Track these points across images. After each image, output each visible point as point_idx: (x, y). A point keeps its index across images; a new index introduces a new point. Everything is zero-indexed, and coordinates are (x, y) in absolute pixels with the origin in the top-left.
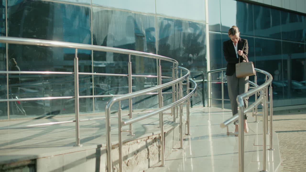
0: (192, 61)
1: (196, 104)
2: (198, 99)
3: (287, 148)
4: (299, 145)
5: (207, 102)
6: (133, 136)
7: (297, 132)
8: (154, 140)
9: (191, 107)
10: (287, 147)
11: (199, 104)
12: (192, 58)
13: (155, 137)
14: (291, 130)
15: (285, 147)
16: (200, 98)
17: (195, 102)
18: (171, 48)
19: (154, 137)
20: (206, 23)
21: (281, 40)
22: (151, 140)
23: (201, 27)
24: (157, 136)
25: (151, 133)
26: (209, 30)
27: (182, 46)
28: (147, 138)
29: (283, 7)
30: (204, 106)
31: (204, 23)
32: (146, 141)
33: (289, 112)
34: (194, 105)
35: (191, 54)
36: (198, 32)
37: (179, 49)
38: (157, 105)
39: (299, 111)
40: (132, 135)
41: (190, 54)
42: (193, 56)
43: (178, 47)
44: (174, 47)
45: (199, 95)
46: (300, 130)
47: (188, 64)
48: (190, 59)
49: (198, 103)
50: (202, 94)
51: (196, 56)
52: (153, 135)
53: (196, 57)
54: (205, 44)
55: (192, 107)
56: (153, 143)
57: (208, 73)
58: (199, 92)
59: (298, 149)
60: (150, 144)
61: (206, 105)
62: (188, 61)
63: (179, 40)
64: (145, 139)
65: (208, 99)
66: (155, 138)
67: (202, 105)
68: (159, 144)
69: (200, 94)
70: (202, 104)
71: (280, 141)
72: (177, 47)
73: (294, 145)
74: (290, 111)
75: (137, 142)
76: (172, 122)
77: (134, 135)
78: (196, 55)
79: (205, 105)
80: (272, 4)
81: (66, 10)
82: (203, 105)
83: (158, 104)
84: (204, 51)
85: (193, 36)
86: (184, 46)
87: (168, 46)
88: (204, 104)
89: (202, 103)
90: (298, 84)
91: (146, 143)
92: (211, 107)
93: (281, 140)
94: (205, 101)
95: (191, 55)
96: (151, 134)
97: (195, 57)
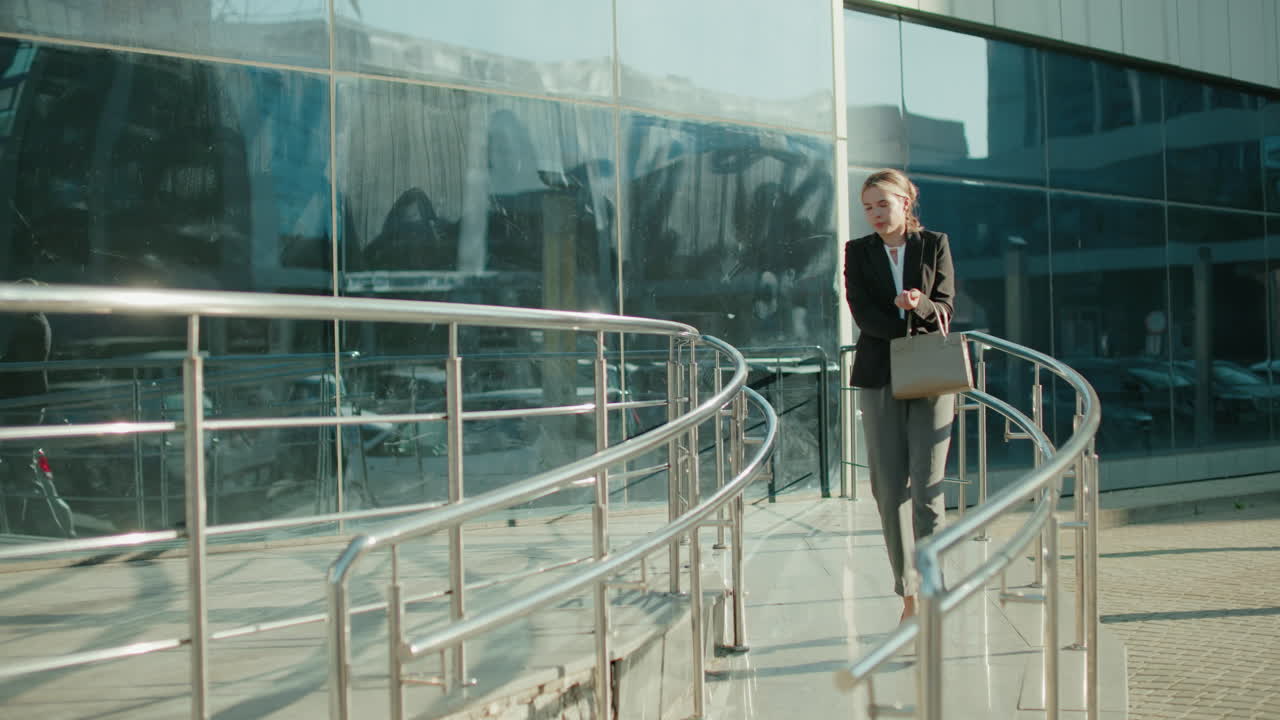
0: (774, 303)
1: (789, 486)
2: (799, 466)
3: (1169, 706)
4: (1225, 690)
5: (838, 475)
6: (469, 685)
7: (1219, 619)
8: (568, 696)
9: (767, 500)
10: (1170, 700)
11: (805, 485)
12: (774, 291)
13: (573, 683)
14: (1197, 608)
15: (1165, 700)
16: (806, 457)
17: (789, 478)
18: (684, 249)
19: (568, 682)
20: (837, 138)
21: (1165, 203)
22: (555, 695)
23: (812, 155)
24: (584, 677)
25: (549, 667)
26: (850, 163)
27: (729, 237)
28: (536, 690)
29: (1174, 61)
30: (826, 494)
31: (824, 138)
32: (532, 702)
33: (1196, 511)
34: (783, 489)
35: (771, 270)
36: (800, 176)
37: (719, 252)
38: (621, 493)
39: (1238, 507)
40: (465, 680)
41: (764, 270)
42: (779, 281)
43: (714, 241)
44: (695, 241)
45: (805, 447)
46: (1234, 607)
47: (756, 315)
48: (766, 294)
49: (800, 481)
50: (817, 444)
51: (793, 281)
52: (562, 672)
53: (791, 284)
54: (830, 227)
55: (772, 500)
56: (565, 706)
57: (843, 353)
58: (804, 436)
59: (1217, 710)
60: (550, 714)
61: (835, 490)
62: (754, 301)
63: (719, 211)
64: (526, 696)
65: (843, 463)
66: (574, 688)
67: (818, 491)
68: (592, 710)
69: (810, 443)
70: (813, 486)
71: (1145, 666)
72: (708, 241)
73: (1203, 687)
74: (1200, 509)
75: (487, 714)
76: (665, 595)
77: (474, 681)
78: (789, 274)
79: (831, 492)
80: (1123, 49)
81: (221, 93)
82: (822, 490)
83: (623, 488)
84: (825, 256)
85: (777, 195)
86: (738, 237)
87: (672, 240)
88: (827, 483)
89: (817, 480)
90: (1240, 378)
91: (530, 712)
92: (853, 498)
93: (1150, 660)
94: (831, 473)
95: (768, 277)
96: (554, 672)
97: (788, 281)
